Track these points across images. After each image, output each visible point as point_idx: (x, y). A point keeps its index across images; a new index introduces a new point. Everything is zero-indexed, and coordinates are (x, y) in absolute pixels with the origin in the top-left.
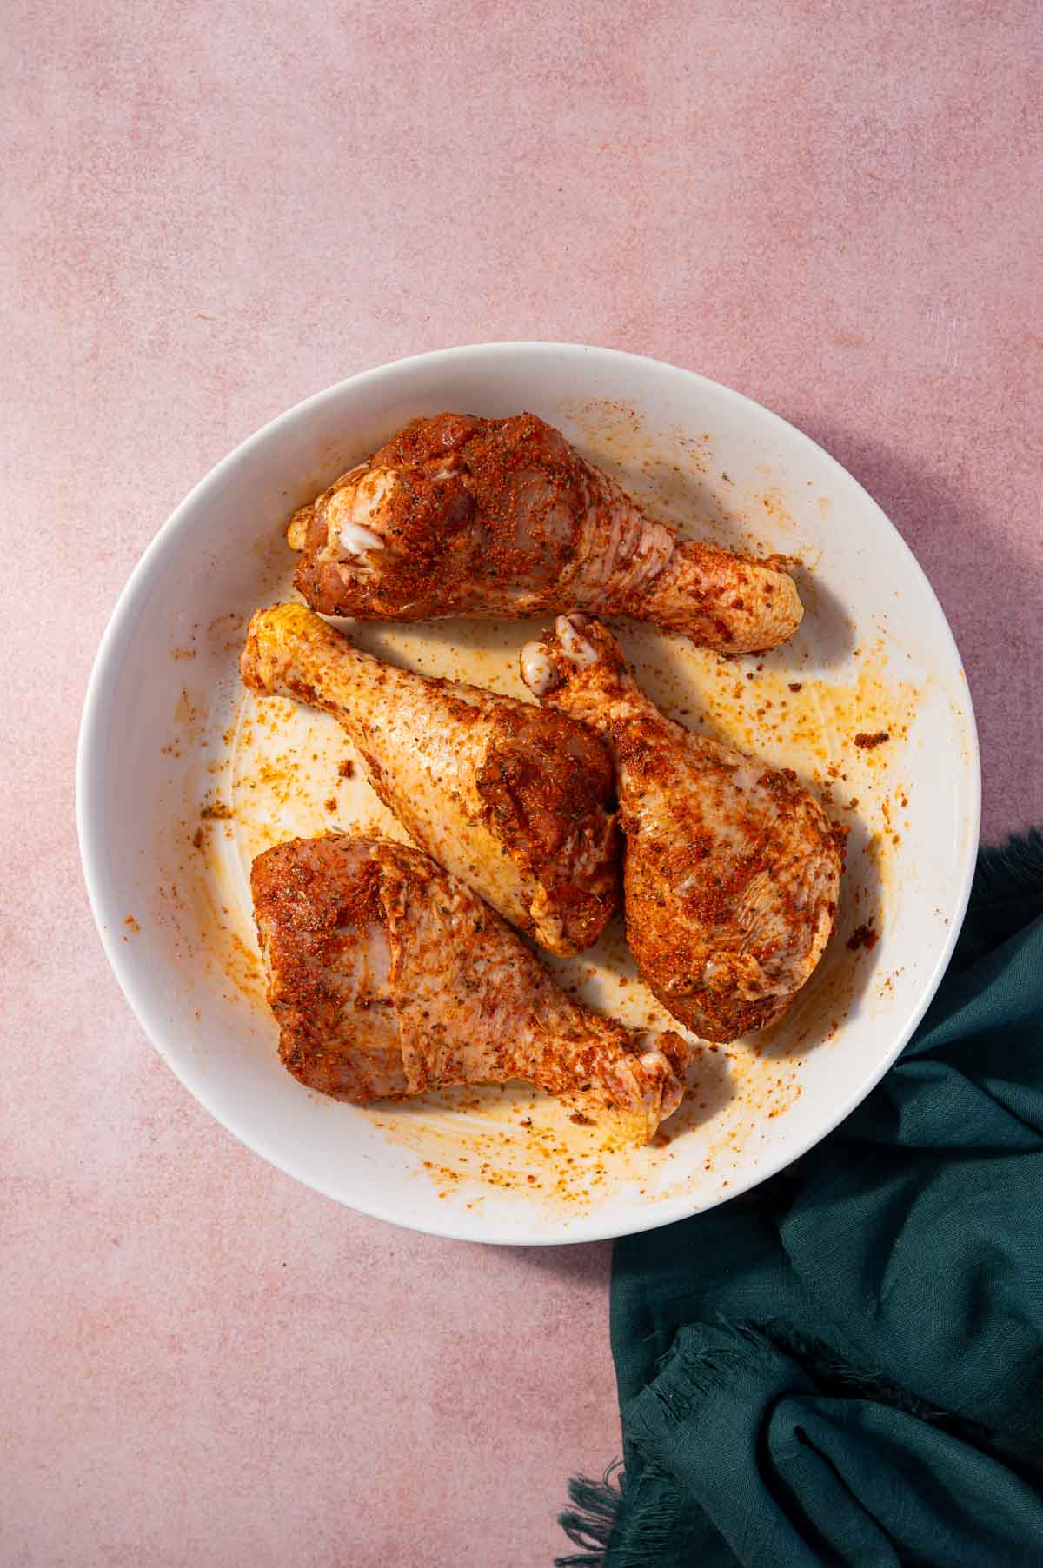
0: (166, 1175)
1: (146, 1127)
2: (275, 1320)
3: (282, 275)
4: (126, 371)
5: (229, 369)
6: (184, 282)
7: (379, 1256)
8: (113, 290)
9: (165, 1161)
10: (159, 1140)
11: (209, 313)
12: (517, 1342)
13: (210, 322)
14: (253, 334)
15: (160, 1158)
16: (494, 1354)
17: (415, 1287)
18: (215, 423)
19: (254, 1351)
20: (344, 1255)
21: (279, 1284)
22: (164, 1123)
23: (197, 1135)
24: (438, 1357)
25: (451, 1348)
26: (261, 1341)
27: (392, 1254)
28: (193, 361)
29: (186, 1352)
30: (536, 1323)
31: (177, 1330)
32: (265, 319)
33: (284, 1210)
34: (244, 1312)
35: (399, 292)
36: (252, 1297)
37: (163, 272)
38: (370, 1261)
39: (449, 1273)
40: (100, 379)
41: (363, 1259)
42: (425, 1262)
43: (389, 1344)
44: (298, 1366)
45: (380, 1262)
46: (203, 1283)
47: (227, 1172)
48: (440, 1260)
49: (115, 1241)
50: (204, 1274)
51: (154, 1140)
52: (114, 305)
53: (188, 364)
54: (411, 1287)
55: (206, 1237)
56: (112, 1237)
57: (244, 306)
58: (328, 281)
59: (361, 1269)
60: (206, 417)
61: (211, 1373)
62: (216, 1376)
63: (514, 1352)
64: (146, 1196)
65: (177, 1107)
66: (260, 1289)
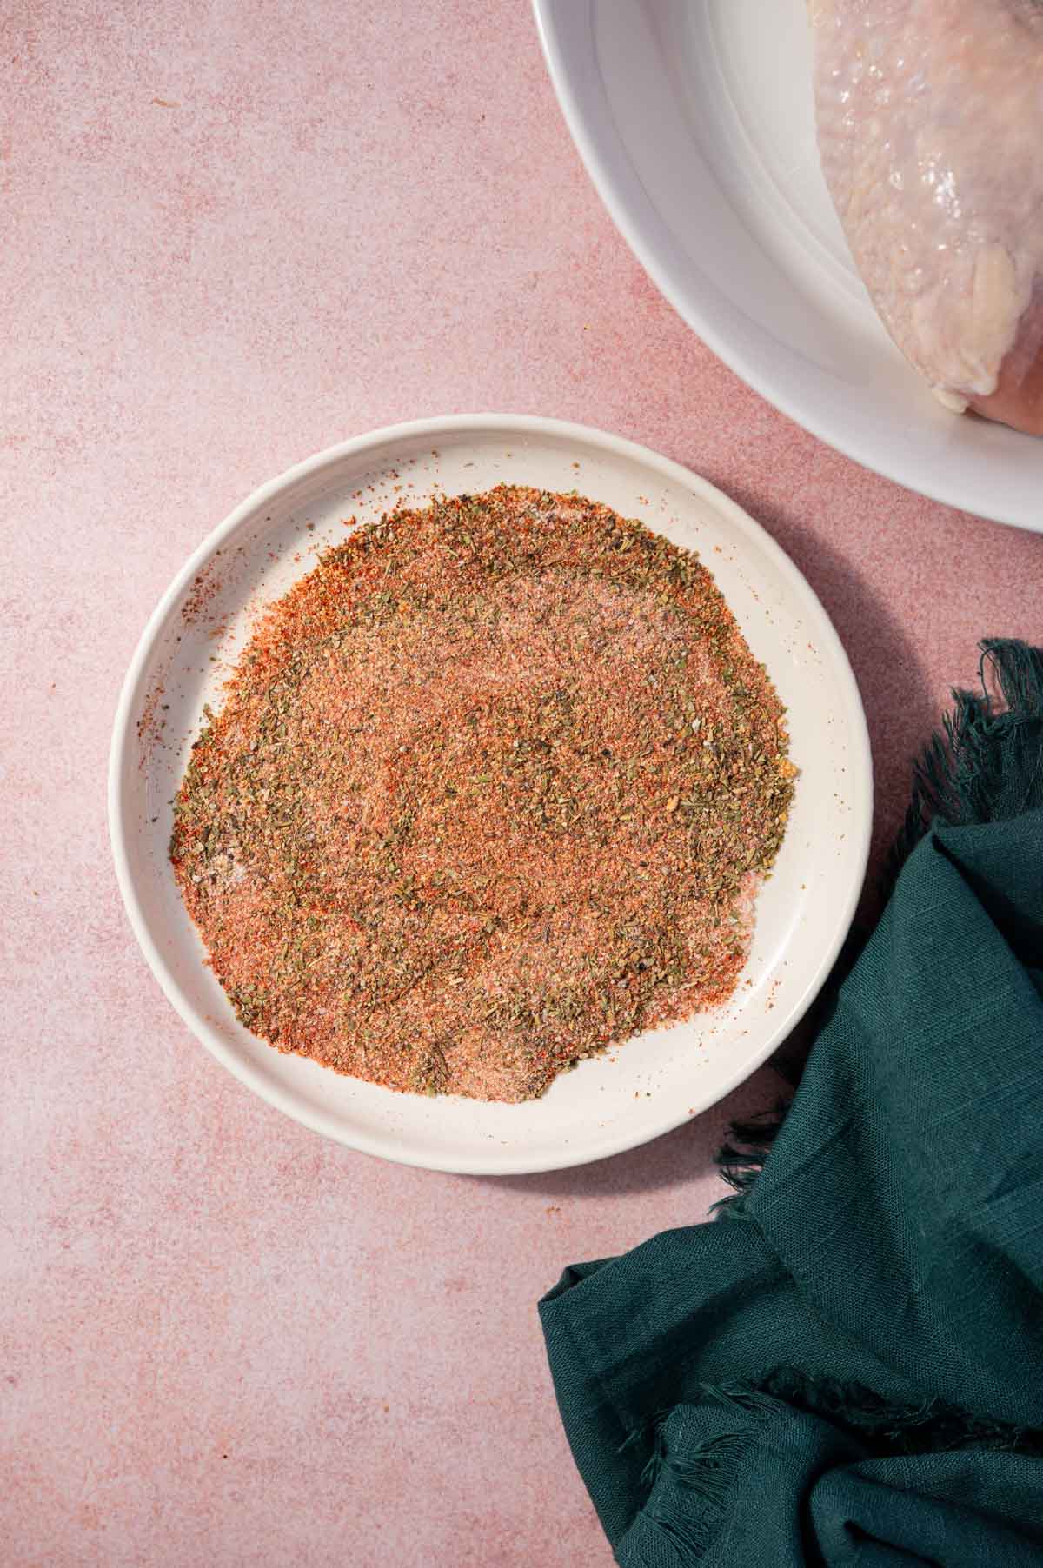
0: (83, 1295)
1: (56, 1230)
2: (227, 1489)
3: (276, 44)
4: (49, 176)
5: (196, 181)
6: (135, 52)
7: (369, 1411)
8: (32, 58)
9: (82, 1276)
10: (73, 1248)
11: (167, 98)
12: (552, 1529)
13: (171, 110)
14: (231, 131)
15: (74, 1273)
16: (520, 1545)
17: (416, 1454)
18: (174, 256)
19: (197, 1530)
20: (322, 1408)
21: (233, 1443)
22: (80, 1226)
23: (125, 1243)
24: (443, 1547)
25: (463, 1535)
26: (206, 1516)
27: (387, 1410)
28: (145, 166)
29: (104, 1527)
30: (578, 1506)
31: (93, 1499)
32: (249, 110)
33: (243, 1346)
34: (183, 1479)
35: (442, 78)
36: (195, 1459)
37: (105, 34)
38: (357, 1416)
39: (464, 1436)
40: (11, 186)
41: (348, 1414)
42: (433, 1422)
43: (379, 1527)
44: (256, 1551)
45: (371, 1419)
46: (129, 1438)
47: (165, 1293)
48: (453, 1419)
49: (11, 1380)
50: (131, 1427)
51: (67, 1247)
52: (32, 81)
53: (138, 170)
54: (411, 1453)
55: (134, 1378)
56: (8, 1373)
57: (220, 89)
58: (341, 56)
59: (344, 1427)
60: (162, 248)
61: (138, 1557)
62: (144, 1561)
63: (547, 1542)
64: (54, 1321)
65: (99, 1205)
66: (207, 1449)
